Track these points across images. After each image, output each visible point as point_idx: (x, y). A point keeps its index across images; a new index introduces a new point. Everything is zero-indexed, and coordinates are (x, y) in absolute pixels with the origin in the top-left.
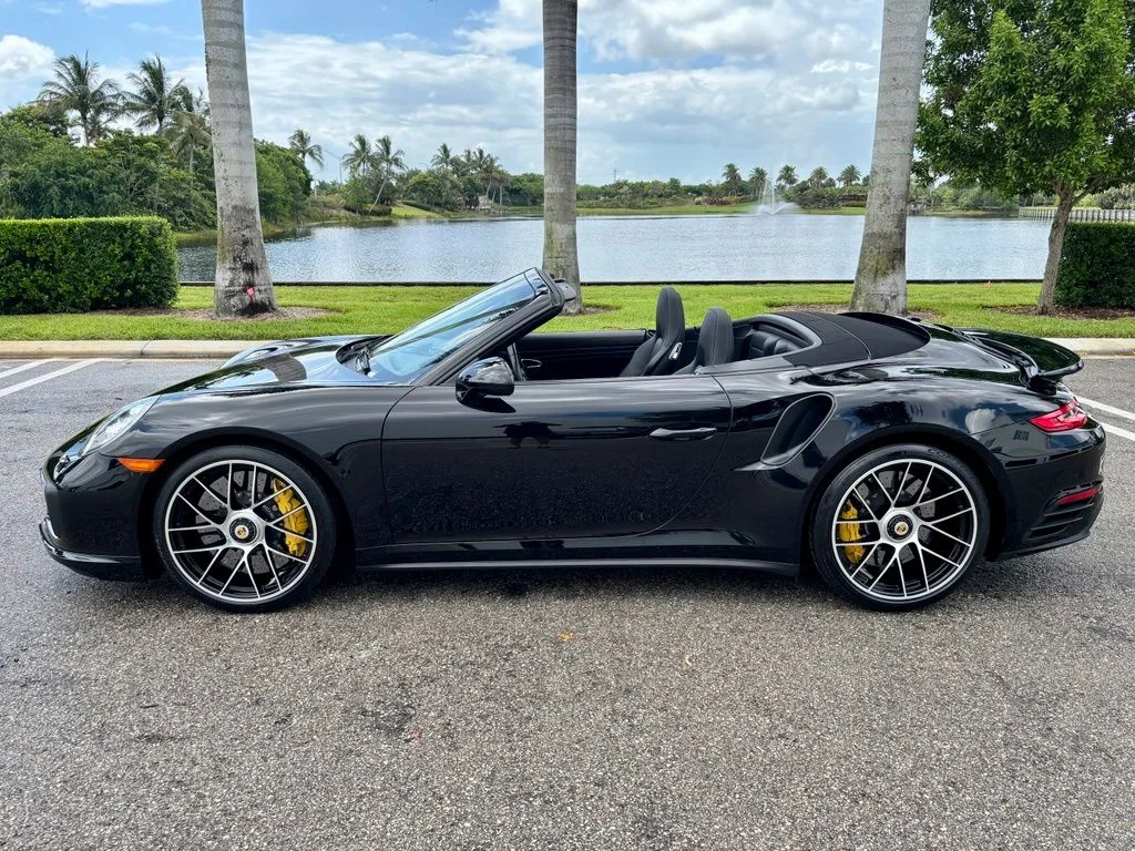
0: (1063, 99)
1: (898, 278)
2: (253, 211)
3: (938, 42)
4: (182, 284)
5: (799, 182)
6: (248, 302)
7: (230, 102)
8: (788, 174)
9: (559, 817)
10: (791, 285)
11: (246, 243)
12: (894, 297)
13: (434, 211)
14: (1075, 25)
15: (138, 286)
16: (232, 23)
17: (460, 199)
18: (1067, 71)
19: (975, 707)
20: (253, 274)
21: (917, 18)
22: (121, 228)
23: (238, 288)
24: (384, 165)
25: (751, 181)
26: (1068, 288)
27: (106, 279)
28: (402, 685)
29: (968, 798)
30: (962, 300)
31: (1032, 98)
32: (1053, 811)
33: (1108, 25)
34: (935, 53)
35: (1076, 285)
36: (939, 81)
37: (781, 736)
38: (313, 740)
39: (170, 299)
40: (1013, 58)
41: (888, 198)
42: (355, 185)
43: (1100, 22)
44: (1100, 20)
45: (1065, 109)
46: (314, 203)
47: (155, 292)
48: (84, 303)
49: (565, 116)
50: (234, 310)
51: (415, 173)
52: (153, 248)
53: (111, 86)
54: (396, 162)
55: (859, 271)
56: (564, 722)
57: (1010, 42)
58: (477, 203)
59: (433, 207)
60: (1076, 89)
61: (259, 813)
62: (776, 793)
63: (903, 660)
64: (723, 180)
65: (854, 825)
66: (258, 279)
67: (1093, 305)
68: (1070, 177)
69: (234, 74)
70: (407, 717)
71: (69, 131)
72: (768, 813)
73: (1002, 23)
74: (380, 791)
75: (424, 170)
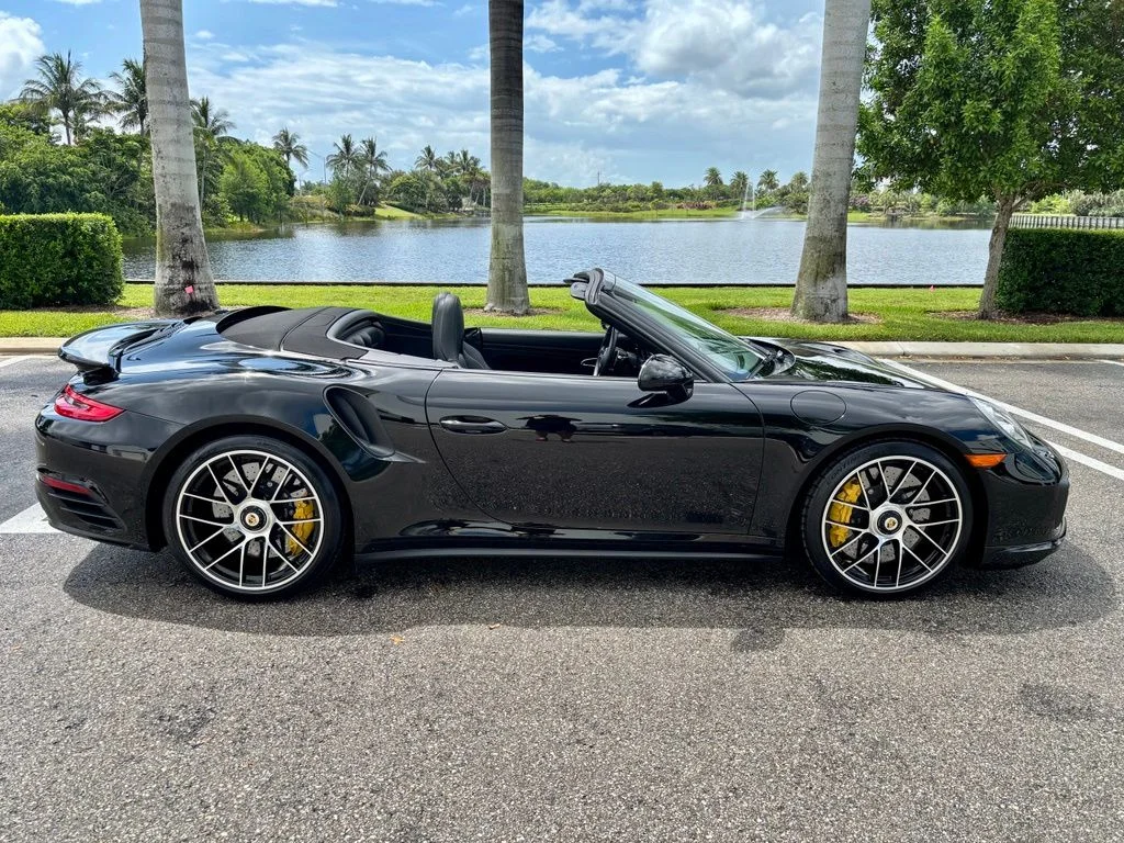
0: (996, 104)
1: (838, 282)
2: (193, 209)
3: (880, 47)
4: (127, 282)
5: (780, 187)
6: (188, 300)
7: (167, 98)
8: (769, 178)
9: (321, 825)
10: (748, 288)
11: (185, 241)
12: (834, 301)
13: (417, 213)
14: (1008, 32)
15: (80, 283)
16: (170, 20)
17: (443, 200)
18: (1000, 77)
19: (785, 711)
20: (193, 273)
21: (858, 22)
22: (63, 225)
23: (176, 286)
24: (368, 166)
25: (733, 186)
26: (1011, 293)
27: (47, 277)
28: (212, 689)
29: (745, 805)
30: (912, 304)
31: (965, 103)
32: (828, 820)
33: (1040, 31)
34: (877, 58)
35: (1019, 290)
36: (880, 87)
37: (578, 742)
38: (98, 745)
39: (114, 296)
40: (947, 63)
41: (829, 202)
42: (340, 187)
43: (1032, 28)
44: (1033, 26)
45: (998, 115)
46: (299, 203)
47: (98, 289)
48: (26, 299)
49: (511, 117)
50: (173, 308)
51: (399, 174)
52: (95, 245)
53: (93, 85)
54: (381, 164)
55: (800, 275)
56: (364, 725)
57: (944, 48)
58: (460, 205)
59: (416, 209)
60: (1010, 95)
61: (16, 820)
62: (552, 801)
63: (730, 665)
64: (705, 184)
65: (619, 833)
66: (198, 277)
67: (1035, 310)
68: (1004, 183)
69: (172, 71)
70: (204, 721)
71: (51, 129)
72: (538, 821)
73: (936, 28)
74: (147, 799)
75: (407, 171)
